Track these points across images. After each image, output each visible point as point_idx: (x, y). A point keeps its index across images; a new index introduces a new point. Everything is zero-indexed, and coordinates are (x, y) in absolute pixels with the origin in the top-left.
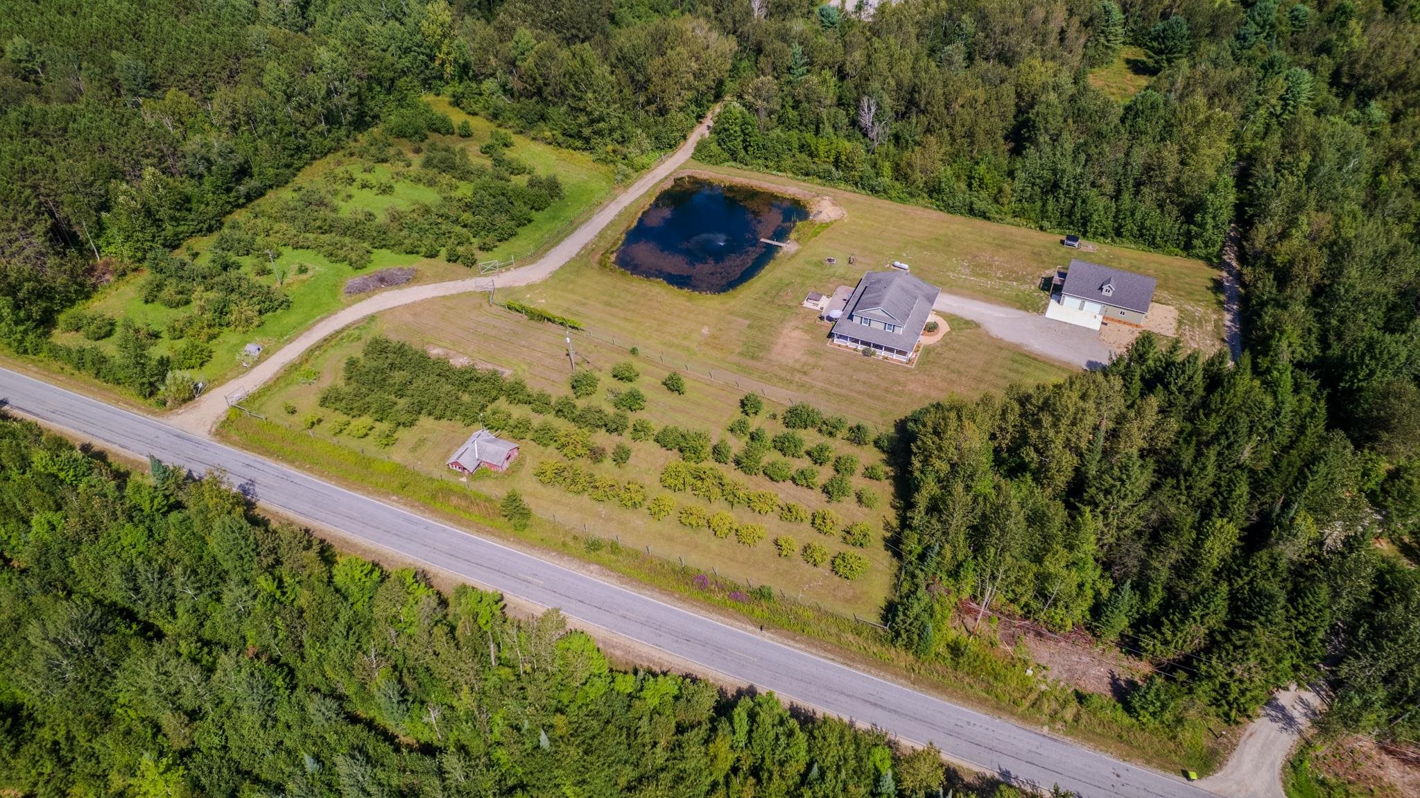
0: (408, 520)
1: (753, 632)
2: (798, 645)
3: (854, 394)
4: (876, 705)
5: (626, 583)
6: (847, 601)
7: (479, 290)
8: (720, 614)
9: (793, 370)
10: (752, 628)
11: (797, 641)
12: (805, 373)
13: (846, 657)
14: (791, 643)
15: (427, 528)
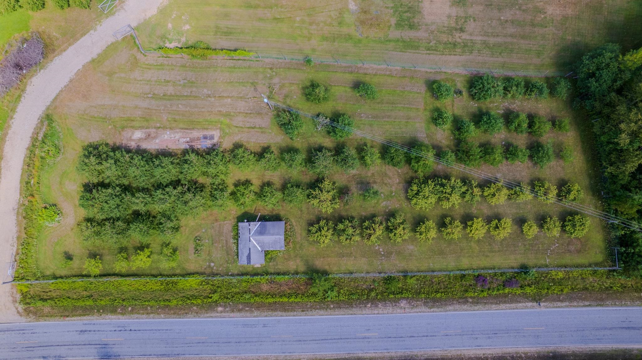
0: (245, 325)
1: (533, 307)
2: (564, 304)
3: (509, 40)
4: (629, 328)
5: (433, 307)
6: (579, 251)
7: (120, 38)
8: (505, 302)
9: (451, 31)
10: (530, 304)
11: (562, 301)
12: (462, 30)
13: (596, 299)
14: (559, 304)
15: (264, 326)
